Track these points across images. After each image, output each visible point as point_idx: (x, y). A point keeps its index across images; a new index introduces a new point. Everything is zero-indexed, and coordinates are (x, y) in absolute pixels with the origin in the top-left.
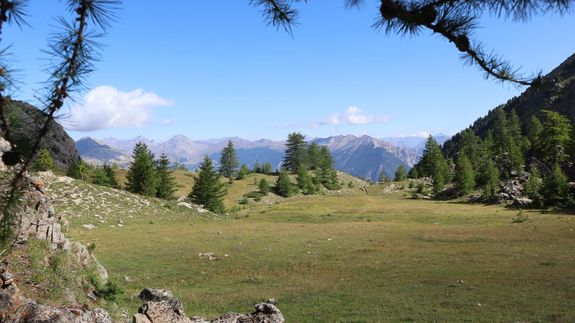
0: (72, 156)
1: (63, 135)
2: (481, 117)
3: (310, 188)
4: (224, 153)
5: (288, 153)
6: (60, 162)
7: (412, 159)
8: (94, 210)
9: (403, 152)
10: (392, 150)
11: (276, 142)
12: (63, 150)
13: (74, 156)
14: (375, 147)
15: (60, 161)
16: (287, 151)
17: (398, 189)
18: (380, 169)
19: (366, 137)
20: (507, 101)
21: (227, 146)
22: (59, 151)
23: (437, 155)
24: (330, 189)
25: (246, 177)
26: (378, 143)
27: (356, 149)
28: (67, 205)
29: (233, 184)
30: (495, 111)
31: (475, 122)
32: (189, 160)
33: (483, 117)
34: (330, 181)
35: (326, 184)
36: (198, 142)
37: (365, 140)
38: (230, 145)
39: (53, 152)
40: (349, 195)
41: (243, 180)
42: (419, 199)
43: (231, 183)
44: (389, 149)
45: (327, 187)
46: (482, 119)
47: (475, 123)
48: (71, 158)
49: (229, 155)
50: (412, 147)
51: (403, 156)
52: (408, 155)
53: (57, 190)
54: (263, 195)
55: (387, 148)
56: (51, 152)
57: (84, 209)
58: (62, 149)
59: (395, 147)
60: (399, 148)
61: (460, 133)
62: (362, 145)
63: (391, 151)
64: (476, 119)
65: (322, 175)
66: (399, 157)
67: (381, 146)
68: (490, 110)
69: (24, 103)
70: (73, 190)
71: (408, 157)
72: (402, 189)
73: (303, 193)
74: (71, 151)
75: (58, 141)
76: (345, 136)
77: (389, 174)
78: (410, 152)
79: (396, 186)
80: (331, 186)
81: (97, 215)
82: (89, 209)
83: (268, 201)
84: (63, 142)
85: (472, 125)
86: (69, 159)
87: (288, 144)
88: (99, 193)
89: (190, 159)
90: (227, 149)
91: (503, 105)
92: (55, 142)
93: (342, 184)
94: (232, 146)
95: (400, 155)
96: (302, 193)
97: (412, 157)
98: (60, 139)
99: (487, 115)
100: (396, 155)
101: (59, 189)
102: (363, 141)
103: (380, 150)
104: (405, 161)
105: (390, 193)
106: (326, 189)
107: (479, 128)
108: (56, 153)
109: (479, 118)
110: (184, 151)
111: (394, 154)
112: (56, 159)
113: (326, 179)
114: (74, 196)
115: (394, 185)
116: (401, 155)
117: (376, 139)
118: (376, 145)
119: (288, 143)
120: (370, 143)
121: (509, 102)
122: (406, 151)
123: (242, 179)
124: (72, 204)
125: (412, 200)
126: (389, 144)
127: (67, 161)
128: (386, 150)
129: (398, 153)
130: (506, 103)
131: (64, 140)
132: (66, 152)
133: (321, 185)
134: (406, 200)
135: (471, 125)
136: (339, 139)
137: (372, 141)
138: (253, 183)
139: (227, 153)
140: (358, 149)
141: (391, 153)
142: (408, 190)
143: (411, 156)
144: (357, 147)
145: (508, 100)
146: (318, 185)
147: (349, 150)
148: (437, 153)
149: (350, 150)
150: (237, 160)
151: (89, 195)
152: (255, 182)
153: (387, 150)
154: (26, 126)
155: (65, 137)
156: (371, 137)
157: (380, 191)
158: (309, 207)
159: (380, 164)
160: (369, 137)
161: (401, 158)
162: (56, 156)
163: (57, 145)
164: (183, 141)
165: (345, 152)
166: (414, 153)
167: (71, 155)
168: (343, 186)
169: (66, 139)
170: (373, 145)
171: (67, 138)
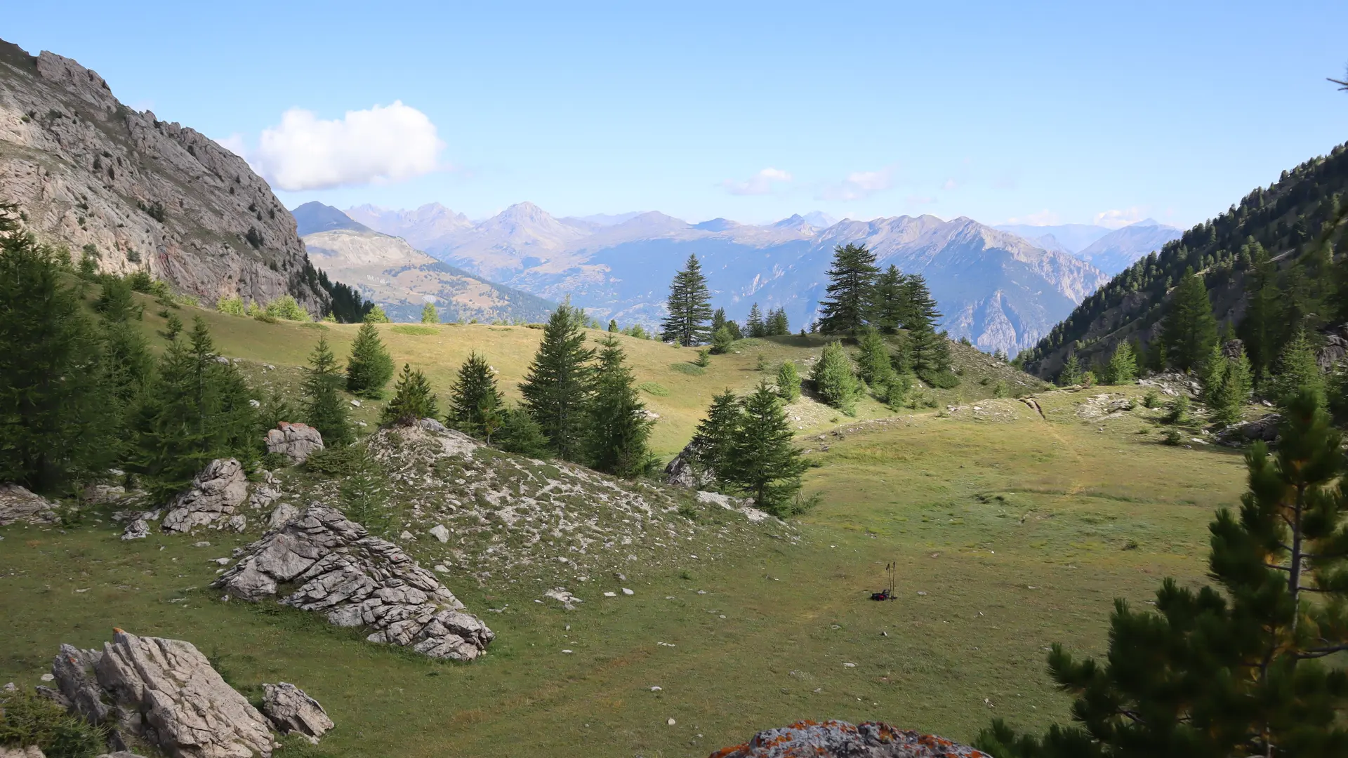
0: (292, 254)
1: (271, 206)
2: (1260, 188)
3: (893, 386)
4: (677, 285)
5: (832, 293)
6: (266, 268)
7: (1074, 280)
8: (551, 543)
9: (1053, 261)
10: (1026, 254)
11: (749, 228)
12: (271, 239)
13: (295, 254)
14: (987, 247)
15: (265, 265)
16: (831, 289)
17: (1120, 408)
18: (996, 301)
19: (964, 224)
20: (1332, 149)
21: (685, 270)
22: (262, 241)
23: (1204, 317)
24: (933, 386)
25: (733, 348)
26: (995, 238)
27: (938, 250)
28: (489, 529)
29: (708, 366)
30: (1297, 173)
31: (1245, 198)
32: (545, 263)
33: (1266, 186)
34: (932, 365)
35: (923, 372)
36: (566, 221)
37: (963, 230)
38: (693, 266)
39: (249, 244)
40: (1001, 417)
41: (728, 355)
42: (1184, 446)
43: (702, 365)
44: (1021, 252)
45: (925, 381)
46: (1262, 193)
47: (1244, 202)
48: (288, 258)
49: (689, 290)
50: (1077, 251)
51: (1053, 272)
52: (1065, 269)
53: (452, 482)
54: (786, 402)
55: (1015, 251)
56: (246, 243)
57: (528, 541)
58: (269, 236)
59: (1035, 249)
60: (1045, 252)
61: (1204, 225)
62: (954, 241)
63: (1023, 259)
64: (1247, 192)
65: (914, 349)
66: (1043, 274)
67: (1000, 245)
68: (1284, 171)
69: (183, 129)
70: (485, 479)
71: (1064, 275)
72: (1128, 409)
73: (873, 396)
74: (289, 241)
75: (259, 218)
76: (915, 219)
77: (1016, 312)
78: (1070, 262)
79: (1110, 398)
80: (935, 378)
81: (564, 560)
82: (542, 539)
83: (799, 419)
84: (270, 221)
85: (1237, 207)
86: (284, 261)
87: (834, 271)
88: (542, 487)
89: (548, 261)
90: (686, 275)
91: (1319, 158)
92: (255, 222)
93: (960, 374)
94: (698, 268)
95: (1045, 269)
96: (870, 395)
97: (1075, 274)
98: (264, 215)
99: (1276, 182)
100: (1037, 270)
101: (457, 481)
102: (956, 233)
103: (999, 255)
104: (1057, 284)
105: (1102, 419)
106: (924, 384)
107: (1253, 214)
108: (256, 247)
109: (1255, 190)
110: (535, 242)
111: (1030, 265)
112: (256, 260)
113: (921, 361)
114: (493, 497)
115: (1106, 396)
116: (1047, 268)
117: (988, 229)
118: (989, 244)
119: (835, 269)
120: (975, 236)
121: (1335, 151)
122: (1062, 260)
123: (724, 352)
124: (500, 527)
125: (1167, 448)
126: (1019, 240)
127: (279, 265)
128: (1012, 255)
129: (1040, 265)
130: (1329, 153)
131: (272, 215)
132: (277, 244)
133: (912, 376)
134: (1153, 446)
135: (1233, 205)
136: (898, 224)
137: (979, 233)
138: (754, 366)
139: (685, 286)
140: (942, 251)
141: (1025, 264)
142: (1144, 412)
143: (1071, 272)
144: (942, 245)
145: (1335, 147)
146: (906, 376)
147: (922, 251)
148: (1203, 313)
149: (924, 253)
150: (708, 302)
151: (524, 495)
152: (759, 365)
153: (1015, 255)
154: (190, 182)
155: (275, 209)
156: (977, 224)
157: (1074, 412)
158: (921, 454)
159: (995, 290)
160: (972, 222)
161: (1047, 275)
162: (256, 253)
163: (257, 228)
164: (532, 218)
165: (912, 258)
166: (1080, 264)
167: (288, 252)
168: (961, 379)
169: (277, 214)
170: (982, 242)
171: (280, 210)
